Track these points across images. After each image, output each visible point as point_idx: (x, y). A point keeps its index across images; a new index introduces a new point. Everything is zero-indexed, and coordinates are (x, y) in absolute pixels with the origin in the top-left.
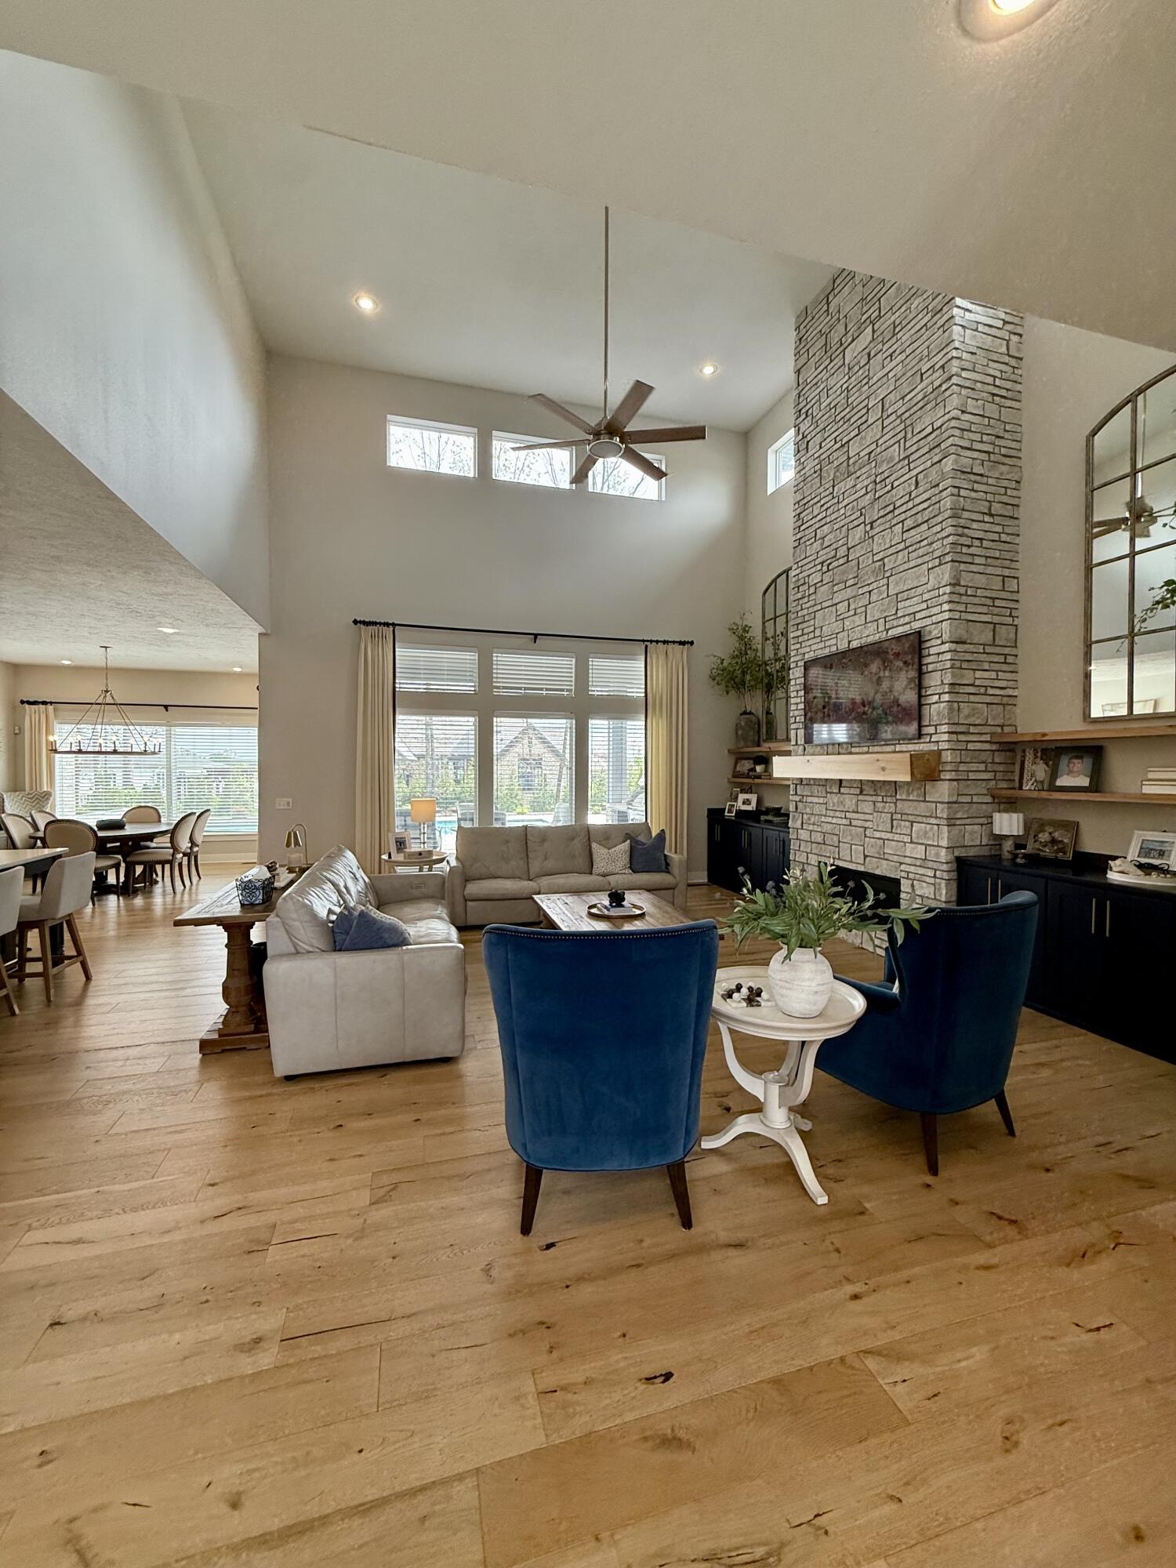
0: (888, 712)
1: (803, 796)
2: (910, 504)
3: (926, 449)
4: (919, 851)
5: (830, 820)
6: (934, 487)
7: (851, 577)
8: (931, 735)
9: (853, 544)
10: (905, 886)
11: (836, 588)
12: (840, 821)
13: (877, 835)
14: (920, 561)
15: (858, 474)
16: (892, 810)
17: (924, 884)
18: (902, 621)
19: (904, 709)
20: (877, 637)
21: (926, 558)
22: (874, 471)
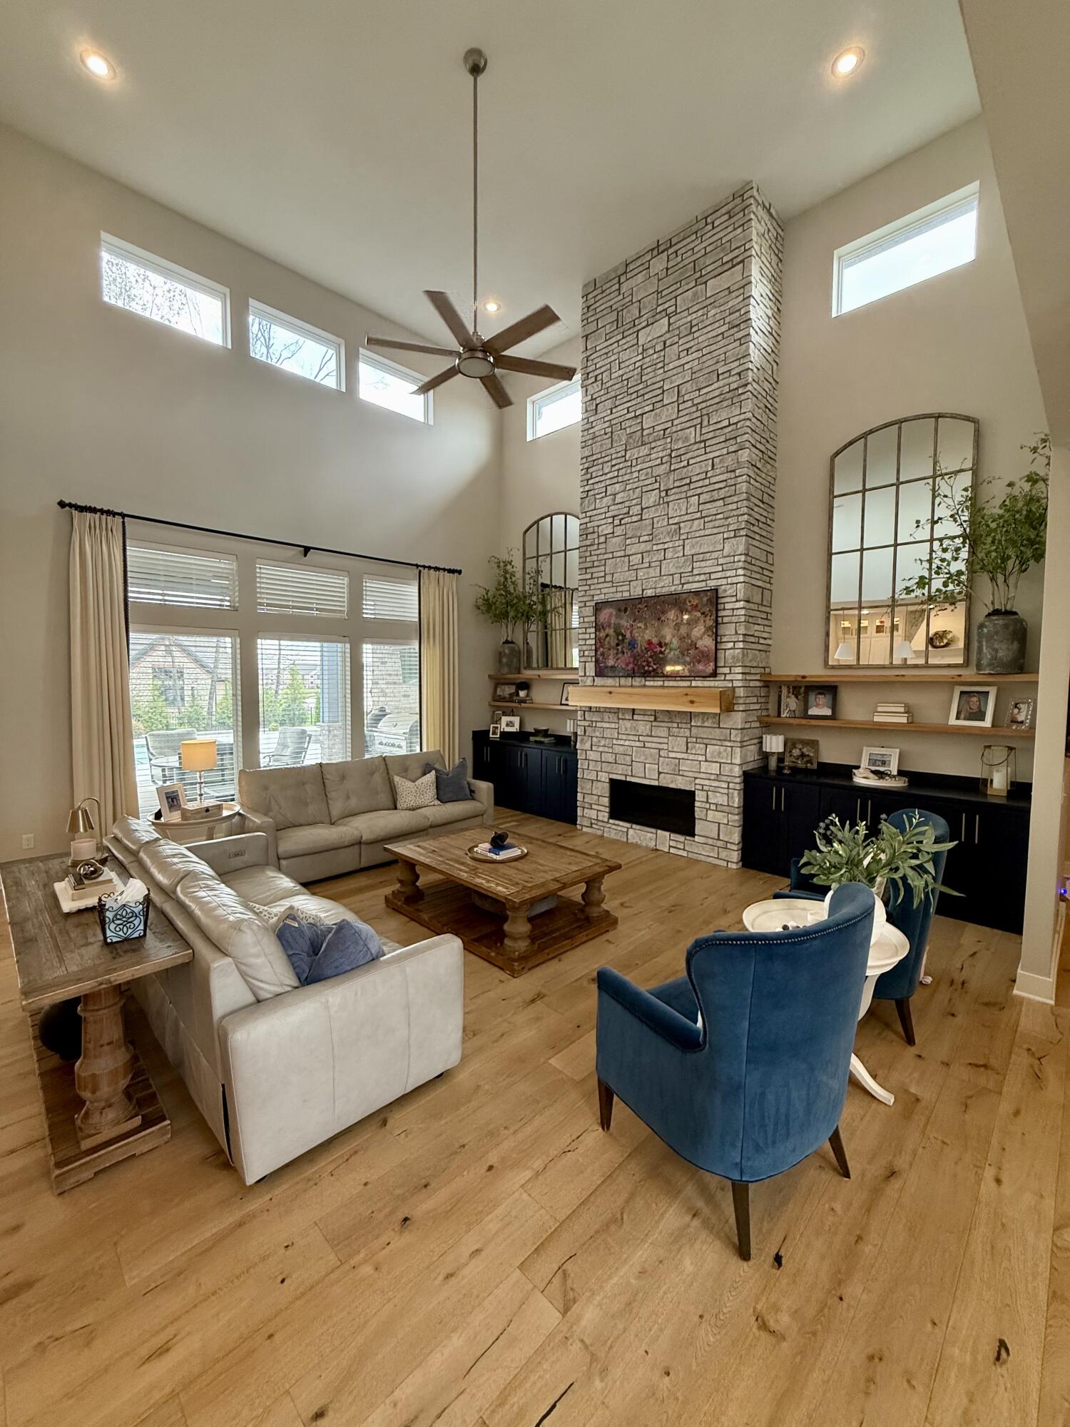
0: (686, 653)
1: (592, 721)
2: (707, 482)
3: (722, 439)
4: (715, 768)
5: (622, 742)
6: (731, 471)
7: (645, 533)
8: (725, 674)
9: (647, 505)
10: (700, 796)
11: (628, 542)
12: (633, 744)
13: (672, 755)
14: (715, 531)
15: (653, 445)
16: (688, 734)
17: (718, 794)
18: (697, 578)
19: (702, 652)
20: (673, 588)
21: (722, 529)
22: (669, 446)
